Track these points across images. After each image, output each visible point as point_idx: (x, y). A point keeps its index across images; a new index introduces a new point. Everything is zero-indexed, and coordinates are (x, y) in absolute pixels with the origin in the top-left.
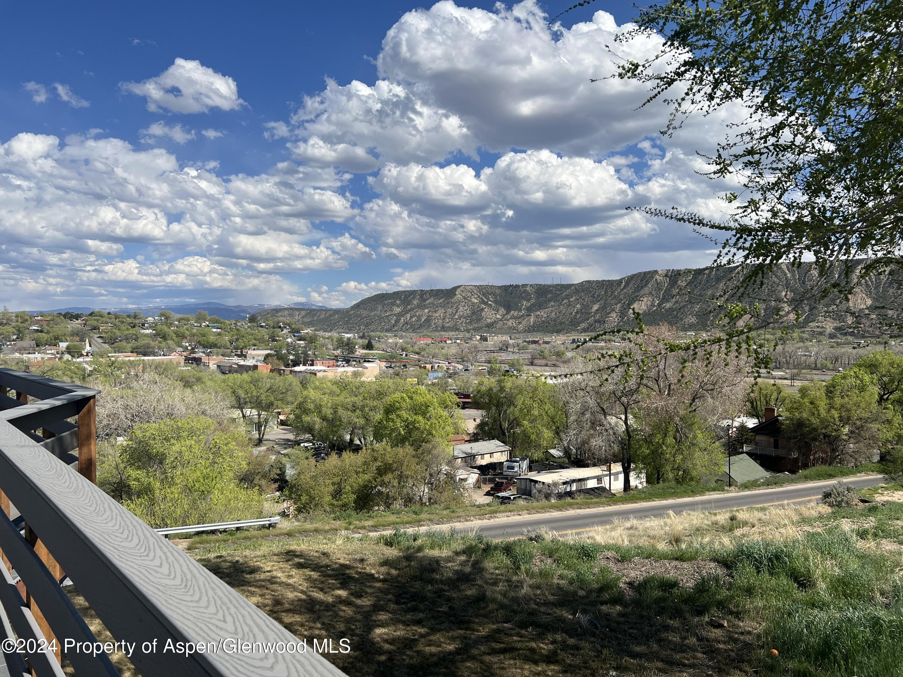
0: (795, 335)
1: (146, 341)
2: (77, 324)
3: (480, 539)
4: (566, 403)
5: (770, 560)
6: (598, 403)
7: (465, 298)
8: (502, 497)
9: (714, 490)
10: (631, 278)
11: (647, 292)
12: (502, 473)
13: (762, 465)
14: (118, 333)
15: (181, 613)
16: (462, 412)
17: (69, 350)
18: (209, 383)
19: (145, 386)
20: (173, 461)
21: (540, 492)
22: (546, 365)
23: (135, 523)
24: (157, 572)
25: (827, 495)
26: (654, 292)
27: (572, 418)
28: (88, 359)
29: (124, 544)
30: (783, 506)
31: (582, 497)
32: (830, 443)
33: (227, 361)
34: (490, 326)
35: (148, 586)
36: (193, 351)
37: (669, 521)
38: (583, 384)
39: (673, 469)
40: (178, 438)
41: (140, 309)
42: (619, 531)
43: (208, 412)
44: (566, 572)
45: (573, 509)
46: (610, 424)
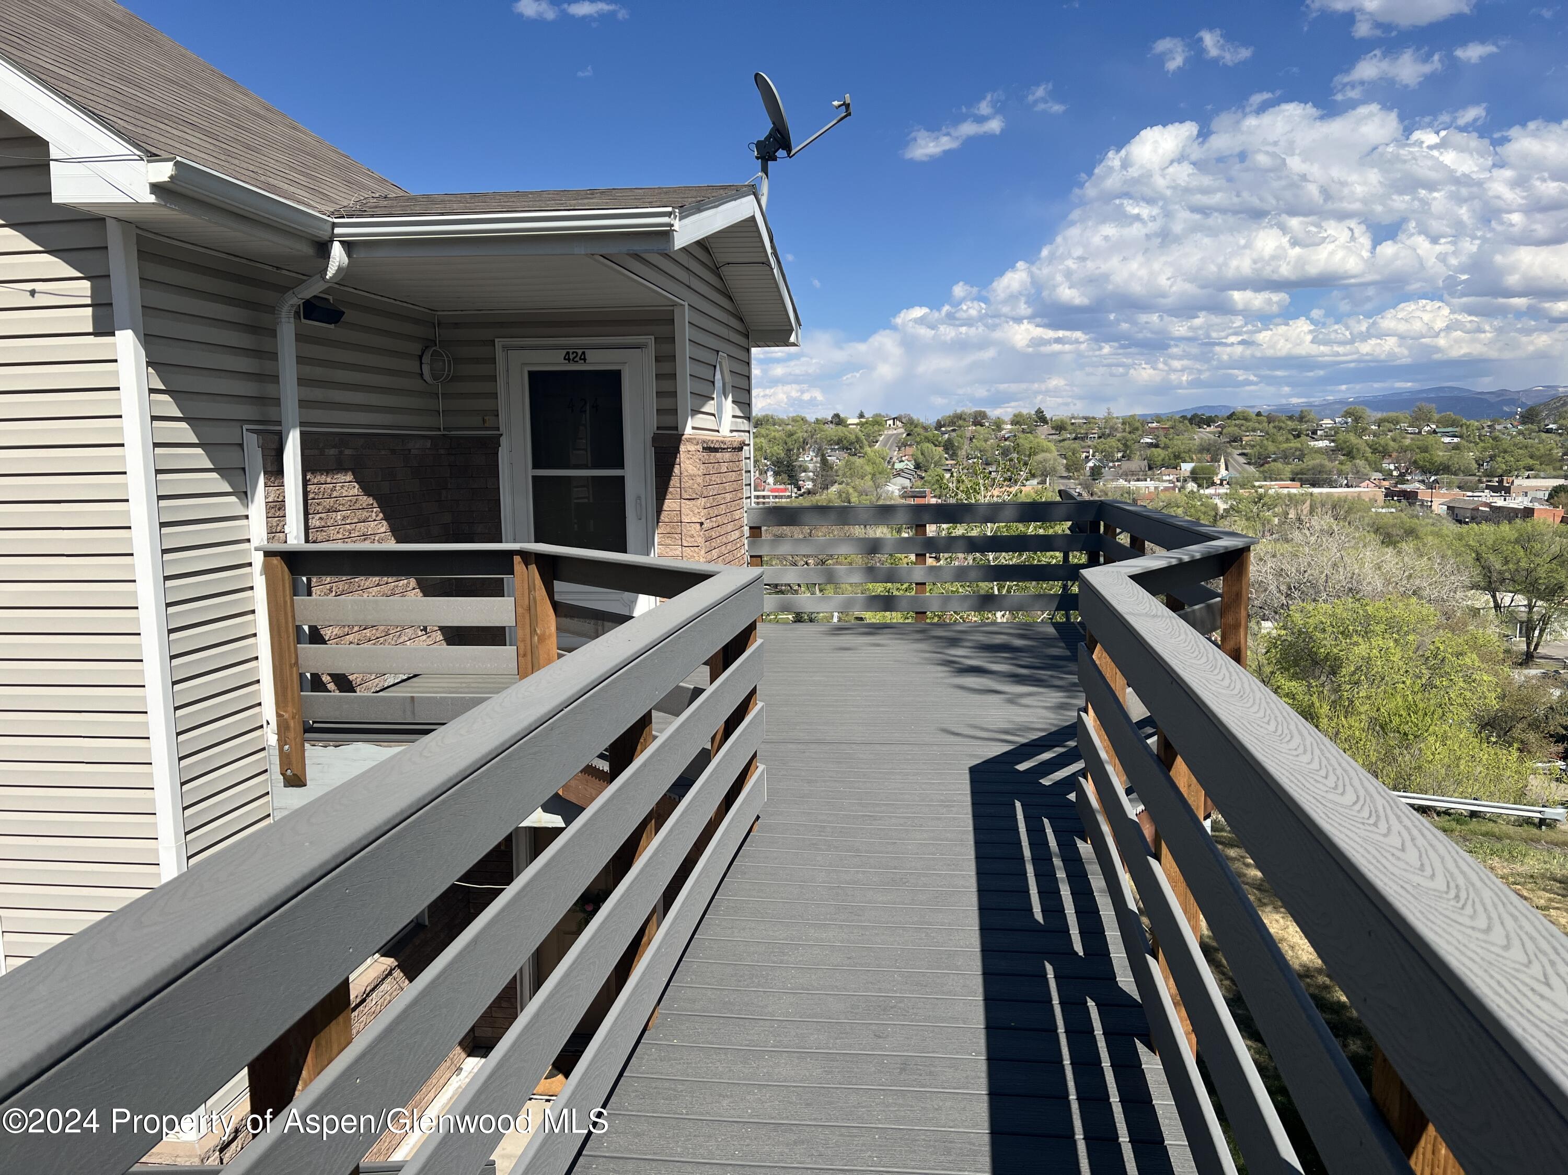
1: (1318, 460)
2: (1207, 433)
14: (1271, 447)
15: (1456, 943)
17: (1195, 476)
18: (1430, 539)
19: (1313, 539)
20: (1354, 673)
23: (1344, 764)
24: (1398, 859)
28: (1222, 490)
29: (1330, 796)
33: (1466, 499)
35: (1386, 880)
36: (1401, 479)
40: (1367, 634)
41: (1311, 405)
43: (1425, 593)
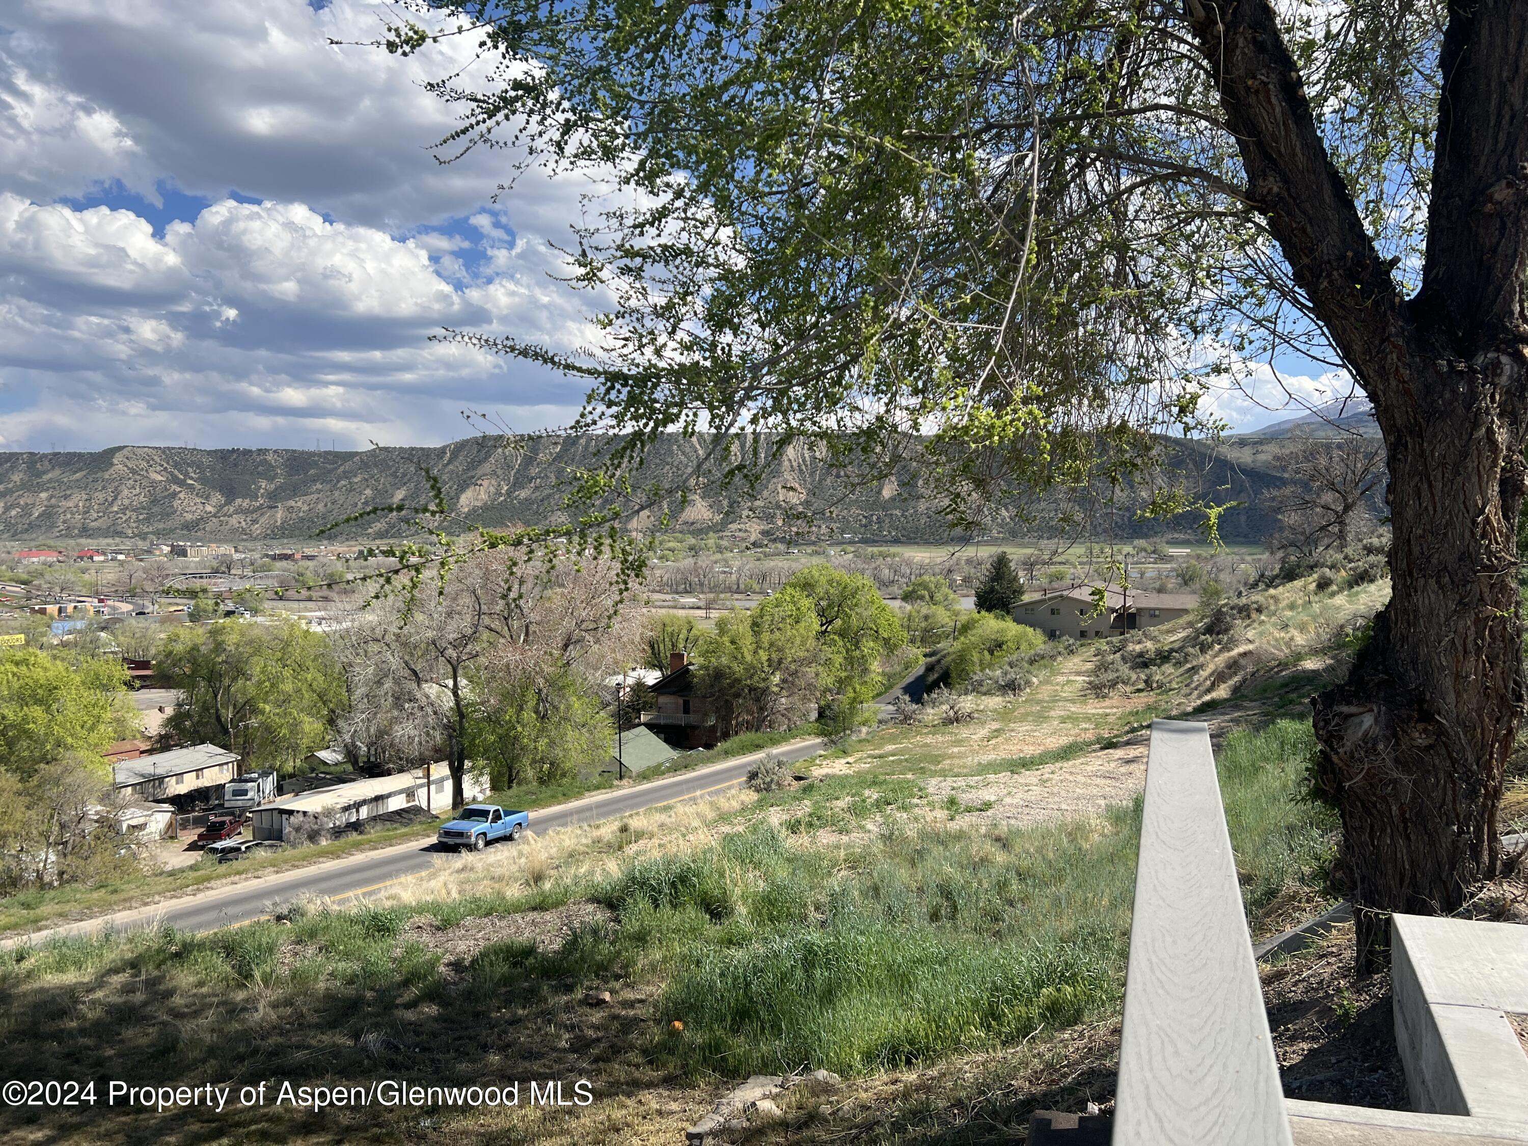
0: (711, 542)
3: (168, 935)
4: (347, 667)
5: (673, 884)
6: (406, 663)
7: (134, 472)
8: (223, 850)
9: (597, 788)
10: (461, 447)
11: (488, 471)
12: (221, 806)
13: (666, 741)
16: (133, 695)
21: (298, 829)
22: (310, 599)
25: (753, 776)
26: (499, 472)
27: (360, 692)
30: (694, 799)
31: (378, 828)
32: (758, 700)
34: (191, 528)
37: (526, 848)
38: (377, 631)
39: (534, 761)
42: (443, 877)
44: (342, 965)
45: (362, 851)
46: (428, 697)
